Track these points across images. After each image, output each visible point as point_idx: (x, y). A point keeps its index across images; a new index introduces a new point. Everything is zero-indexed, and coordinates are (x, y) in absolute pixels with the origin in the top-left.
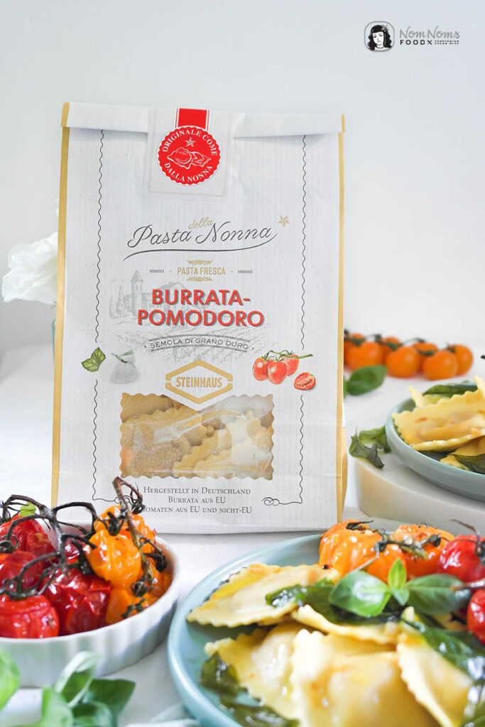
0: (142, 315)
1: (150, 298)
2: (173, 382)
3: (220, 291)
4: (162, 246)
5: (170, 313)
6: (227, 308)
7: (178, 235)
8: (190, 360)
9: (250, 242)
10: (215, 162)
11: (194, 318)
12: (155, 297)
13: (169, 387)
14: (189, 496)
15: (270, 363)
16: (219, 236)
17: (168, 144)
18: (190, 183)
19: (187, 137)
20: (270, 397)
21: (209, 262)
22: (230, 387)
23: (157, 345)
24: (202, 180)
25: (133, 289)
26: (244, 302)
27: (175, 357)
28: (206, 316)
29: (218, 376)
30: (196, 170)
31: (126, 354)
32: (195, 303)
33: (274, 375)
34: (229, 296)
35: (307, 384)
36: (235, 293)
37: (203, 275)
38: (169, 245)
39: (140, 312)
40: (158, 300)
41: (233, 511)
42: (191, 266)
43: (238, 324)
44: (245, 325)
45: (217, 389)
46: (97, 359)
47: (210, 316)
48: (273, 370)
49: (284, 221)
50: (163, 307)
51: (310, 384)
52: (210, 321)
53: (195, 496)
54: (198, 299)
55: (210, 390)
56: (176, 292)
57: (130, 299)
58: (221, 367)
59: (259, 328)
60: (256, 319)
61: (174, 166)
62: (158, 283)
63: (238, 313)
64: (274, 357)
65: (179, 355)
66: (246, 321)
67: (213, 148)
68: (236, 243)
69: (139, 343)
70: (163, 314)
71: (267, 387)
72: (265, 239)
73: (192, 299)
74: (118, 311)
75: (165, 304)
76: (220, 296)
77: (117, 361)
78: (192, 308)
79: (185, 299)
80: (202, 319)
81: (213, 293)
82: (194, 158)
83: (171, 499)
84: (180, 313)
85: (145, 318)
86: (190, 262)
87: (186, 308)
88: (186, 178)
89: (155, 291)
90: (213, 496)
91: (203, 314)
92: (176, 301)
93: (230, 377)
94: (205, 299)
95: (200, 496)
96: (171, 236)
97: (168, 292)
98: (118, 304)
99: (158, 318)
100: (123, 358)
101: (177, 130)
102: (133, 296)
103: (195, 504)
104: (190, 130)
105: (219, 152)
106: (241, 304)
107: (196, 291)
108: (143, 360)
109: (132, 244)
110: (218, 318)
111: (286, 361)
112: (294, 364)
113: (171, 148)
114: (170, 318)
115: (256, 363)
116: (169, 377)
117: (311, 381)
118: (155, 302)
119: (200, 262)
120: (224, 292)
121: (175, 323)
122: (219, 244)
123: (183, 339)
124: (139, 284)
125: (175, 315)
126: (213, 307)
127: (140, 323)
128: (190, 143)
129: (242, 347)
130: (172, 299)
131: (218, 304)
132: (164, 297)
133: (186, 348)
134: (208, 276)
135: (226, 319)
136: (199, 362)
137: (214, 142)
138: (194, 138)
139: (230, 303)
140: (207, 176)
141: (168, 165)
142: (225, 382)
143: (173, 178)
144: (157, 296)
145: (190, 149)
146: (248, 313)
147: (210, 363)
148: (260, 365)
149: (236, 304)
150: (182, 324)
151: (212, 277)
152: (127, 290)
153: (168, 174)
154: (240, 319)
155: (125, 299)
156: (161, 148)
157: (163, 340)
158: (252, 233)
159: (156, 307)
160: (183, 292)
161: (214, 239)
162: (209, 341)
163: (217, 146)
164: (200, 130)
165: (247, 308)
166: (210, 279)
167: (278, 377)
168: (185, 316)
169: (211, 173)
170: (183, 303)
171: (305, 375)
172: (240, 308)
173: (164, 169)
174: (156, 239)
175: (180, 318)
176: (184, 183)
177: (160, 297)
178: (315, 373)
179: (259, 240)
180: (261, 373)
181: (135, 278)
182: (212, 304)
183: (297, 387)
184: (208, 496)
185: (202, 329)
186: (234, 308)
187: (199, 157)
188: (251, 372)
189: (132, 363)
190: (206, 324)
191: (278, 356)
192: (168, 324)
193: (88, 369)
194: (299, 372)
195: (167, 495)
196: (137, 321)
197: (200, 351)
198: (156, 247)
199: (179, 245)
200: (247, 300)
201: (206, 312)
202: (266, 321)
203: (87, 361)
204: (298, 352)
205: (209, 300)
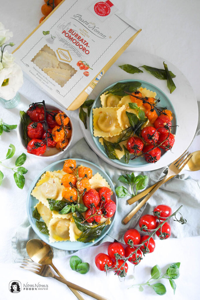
0: (64, 32)
1: (69, 30)
2: (59, 51)
3: (85, 40)
4: (81, 22)
5: (70, 36)
6: (83, 45)
7: (86, 22)
8: (66, 49)
9: (100, 36)
10: (106, 14)
11: (75, 41)
12: (70, 30)
13: (57, 51)
14: (42, 77)
15: (82, 64)
16: (94, 29)
17: (100, 3)
19: (105, 6)
20: (76, 71)
21: (88, 33)
22: (70, 62)
23: (62, 40)
24: (100, 15)
25: (67, 25)
26: (88, 47)
27: (64, 46)
28: (77, 43)
29: (69, 57)
31: (54, 37)
32: (77, 38)
33: (81, 67)
34: (86, 43)
35: (87, 75)
36: (88, 43)
37: (84, 34)
38: (82, 23)
39: (64, 31)
40: (70, 31)
41: (48, 87)
42: (83, 30)
43: (82, 50)
45: (67, 60)
46: (47, 33)
47: (78, 43)
48: (82, 66)
49: (110, 37)
50: (70, 34)
52: (77, 45)
53: (43, 78)
54: (78, 38)
55: (65, 59)
56: (75, 33)
57: (64, 27)
58: (72, 56)
59: (86, 54)
60: (87, 52)
61: (97, 8)
62: (73, 28)
63: (85, 48)
64: (84, 63)
65: (65, 46)
66: (85, 51)
67: (108, 12)
68: (96, 34)
69: (59, 37)
71: (77, 68)
72: (103, 38)
73: (77, 37)
74: (60, 27)
75: (71, 33)
76: (84, 41)
77: (51, 37)
78: (76, 39)
79: (76, 36)
80: (76, 43)
81: (83, 39)
83: (37, 74)
84: (72, 38)
85: (64, 33)
86: (84, 30)
87: (74, 38)
88: (97, 13)
89: (71, 29)
90: (47, 81)
92: (73, 35)
94: (80, 39)
95: (44, 78)
96: (84, 21)
97: (73, 32)
98: (61, 26)
99: (67, 35)
100: (53, 37)
101: (104, 2)
102: (66, 27)
103: (41, 79)
104: (107, 5)
105: (109, 14)
107: (80, 36)
108: (56, 41)
109: (75, 16)
110: (79, 45)
111: (86, 66)
112: (87, 68)
113: (100, 5)
114: (69, 37)
115: (80, 61)
116: (59, 49)
117: (88, 74)
118: (69, 31)
119: (86, 31)
120: (85, 41)
121: (70, 39)
122: (93, 31)
123: (68, 43)
124: (69, 25)
125: (71, 37)
126: (80, 42)
127: (62, 33)
129: (79, 55)
130: (73, 34)
131: (82, 42)
132: (72, 32)
133: (67, 46)
135: (81, 47)
136: (67, 51)
137: (110, 11)
139: (85, 45)
140: (102, 16)
142: (70, 60)
145: (104, 8)
146: (87, 49)
147: (70, 53)
148: (80, 62)
149: (86, 46)
150: (71, 40)
151: (85, 36)
152: (65, 25)
154: (84, 49)
155: (64, 26)
156: (98, 3)
157: (64, 40)
158: (102, 34)
159: (68, 33)
160: (77, 34)
161: (92, 29)
162: (73, 48)
164: (109, 7)
165: (87, 48)
166: (84, 36)
167: (82, 68)
168: (73, 39)
169: (104, 16)
170: (75, 36)
171: (88, 72)
172: (86, 47)
173: (95, 7)
174: (81, 19)
175: (71, 39)
177: (71, 31)
178: (90, 74)
179: (102, 37)
180: (79, 64)
181: (69, 23)
183: (84, 73)
184: (45, 80)
185: (74, 45)
187: (104, 11)
188: (77, 62)
189: (53, 40)
190: (76, 45)
191: (85, 64)
192: (68, 38)
193: (43, 33)
195: (37, 72)
196: (62, 32)
197: (70, 49)
198: (79, 21)
199: (84, 24)
200: (89, 47)
201: (78, 42)
202: (89, 54)
203: (45, 32)
204: (90, 67)
205: (81, 40)
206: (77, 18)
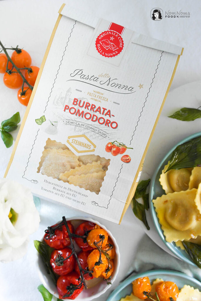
0: (66, 108)
1: (72, 101)
2: (71, 140)
3: (103, 108)
4: (84, 80)
5: (79, 110)
6: (104, 116)
7: (93, 78)
8: (81, 133)
9: (123, 91)
10: (120, 50)
11: (88, 116)
12: (74, 101)
13: (68, 141)
14: (62, 189)
15: (114, 146)
16: (110, 84)
17: (102, 36)
18: (106, 56)
19: (111, 35)
20: (109, 160)
21: (102, 94)
22: (94, 150)
23: (69, 122)
24: (111, 56)
25: (66, 95)
26: (111, 116)
27: (75, 130)
29: (90, 144)
30: (110, 51)
31: (55, 122)
32: (91, 110)
33: (114, 152)
34: (106, 111)
35: (127, 160)
36: (109, 111)
37: (98, 99)
38: (88, 81)
39: (66, 106)
40: (75, 103)
41: (78, 202)
42: (94, 93)
43: (106, 125)
44: (108, 126)
45: (88, 149)
46: (42, 120)
47: (95, 118)
48: (114, 149)
49: (141, 86)
50: (77, 107)
51: (128, 161)
52: (94, 119)
53: (65, 190)
54: (92, 108)
55: (85, 149)
56: (84, 102)
57: (64, 99)
58: (93, 141)
59: (114, 129)
60: (114, 125)
61: (101, 46)
62: (78, 96)
63: (107, 120)
64: (116, 144)
65: (77, 130)
66: (110, 125)
67: (121, 44)
68: (116, 89)
69: (61, 119)
70: (75, 110)
71: (108, 155)
72: (130, 92)
73: (90, 108)
74: (57, 102)
75: (77, 106)
76: (102, 110)
77: (50, 124)
78: (89, 111)
79: (87, 107)
80: (92, 118)
81: (99, 108)
82: (111, 46)
83: (54, 188)
84: (83, 112)
85: (67, 109)
86: (94, 91)
87: (86, 111)
88: (105, 54)
89: (75, 99)
90: (72, 193)
91: (92, 116)
92: (82, 106)
93: (95, 146)
94: (95, 110)
95: (67, 191)
96: (90, 77)
97: (80, 101)
98: (58, 100)
99: (73, 111)
100: (53, 123)
101: (108, 31)
102: (66, 98)
103: (63, 194)
104: (114, 33)
105: (123, 46)
106: (110, 117)
107: (92, 105)
108: (60, 126)
109: (72, 75)
110: (98, 119)
111: (121, 147)
112: (124, 150)
113: (103, 38)
114: (77, 113)
115: (108, 144)
116: (69, 138)
117: (129, 159)
118: (73, 104)
119: (98, 93)
120: (104, 109)
121: (79, 116)
122: (109, 87)
123: (80, 123)
124: (70, 94)
125: (81, 112)
126: (97, 114)
127: (65, 111)
128: (112, 38)
129: (104, 135)
130: (81, 105)
131: (100, 113)
132: (78, 103)
133: (80, 128)
134: (100, 100)
135: (102, 121)
136: (84, 136)
137: (123, 41)
138: (114, 37)
139: (105, 115)
140: (114, 56)
141: (99, 45)
142: (92, 148)
143: (99, 52)
144: (76, 101)
145: (111, 41)
146: (111, 122)
147: (89, 138)
148: (109, 145)
150: (82, 117)
151: (101, 101)
152: (64, 95)
153: (97, 49)
154: (107, 123)
155: (62, 98)
156: (98, 37)
157: (72, 121)
158: (125, 87)
159: (73, 106)
160: (87, 103)
161: (108, 85)
162: (91, 128)
163: (123, 44)
164: (118, 34)
165: (112, 119)
167: (116, 153)
168: (84, 114)
169: (117, 54)
170: (85, 108)
171: (127, 156)
172: (109, 118)
173: (97, 47)
174: (83, 76)
175: (82, 114)
176: (103, 55)
177: (76, 102)
178: (131, 156)
179: (127, 91)
180: (109, 149)
181: (69, 91)
182: (98, 112)
183: (122, 160)
184: (69, 192)
185: (90, 122)
186: (107, 117)
187: (114, 46)
188: (105, 147)
189: (56, 127)
190: (92, 120)
191: (118, 144)
192: (76, 115)
193: (37, 123)
194: (125, 154)
195: (53, 186)
196: (64, 109)
197: (86, 131)
198: (82, 80)
199: (92, 82)
200: (113, 116)
201: (94, 115)
202: (118, 128)
203: (38, 119)
204: (128, 145)
205: (97, 110)
206: (78, 77)
